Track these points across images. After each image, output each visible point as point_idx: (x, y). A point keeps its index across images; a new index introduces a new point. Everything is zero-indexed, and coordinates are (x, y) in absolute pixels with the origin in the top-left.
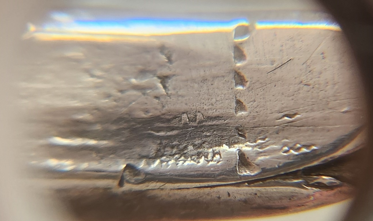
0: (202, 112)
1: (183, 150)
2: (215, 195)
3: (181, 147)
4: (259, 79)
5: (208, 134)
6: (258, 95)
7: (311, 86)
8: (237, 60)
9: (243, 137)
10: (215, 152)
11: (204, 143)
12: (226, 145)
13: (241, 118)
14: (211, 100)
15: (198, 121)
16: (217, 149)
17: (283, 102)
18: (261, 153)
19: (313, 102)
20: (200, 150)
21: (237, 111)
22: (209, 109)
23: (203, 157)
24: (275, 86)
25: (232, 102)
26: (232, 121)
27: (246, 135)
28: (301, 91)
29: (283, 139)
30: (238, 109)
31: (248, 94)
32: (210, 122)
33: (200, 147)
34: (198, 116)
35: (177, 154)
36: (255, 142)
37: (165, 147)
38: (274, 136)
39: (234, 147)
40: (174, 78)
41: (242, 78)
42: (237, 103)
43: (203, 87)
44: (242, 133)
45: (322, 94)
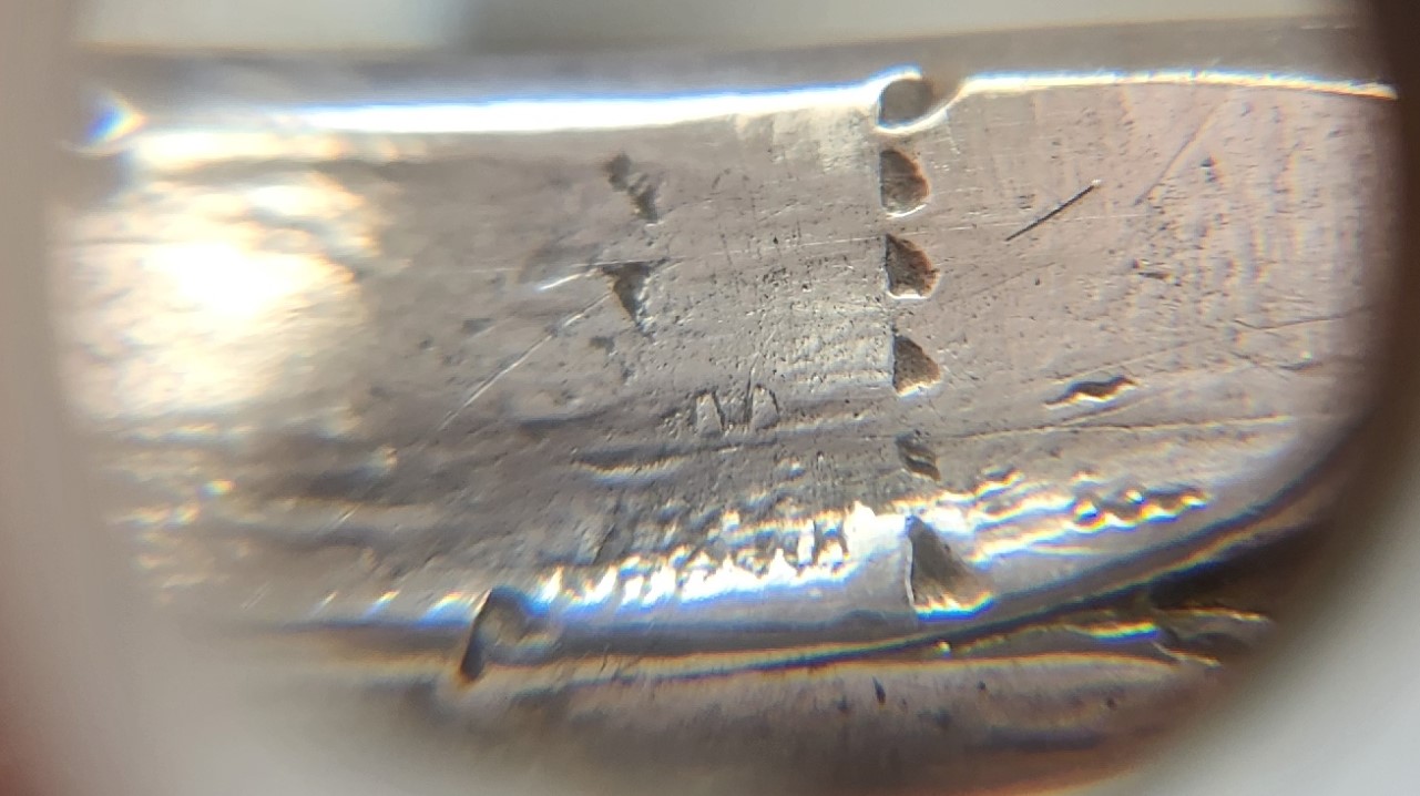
0: (772, 385)
1: (703, 529)
2: (825, 698)
3: (697, 517)
4: (977, 259)
5: (796, 466)
6: (975, 316)
7: (1171, 280)
8: (894, 197)
9: (927, 473)
10: (825, 530)
11: (780, 500)
12: (865, 503)
13: (915, 402)
14: (803, 343)
15: (754, 419)
16: (830, 520)
17: (1067, 339)
18: (995, 526)
19: (1176, 334)
20: (767, 527)
21: (901, 379)
22: (795, 376)
23: (780, 552)
24: (1038, 283)
25: (882, 346)
26: (883, 414)
27: (939, 464)
28: (1133, 299)
29: (1075, 474)
30: (905, 369)
31: (937, 317)
32: (801, 420)
33: (768, 517)
34: (755, 402)
35: (679, 545)
36: (973, 487)
37: (634, 522)
38: (1038, 462)
39: (894, 510)
40: (666, 270)
41: (915, 261)
42: (900, 351)
43: (772, 297)
44: (923, 459)
45: (1209, 306)
